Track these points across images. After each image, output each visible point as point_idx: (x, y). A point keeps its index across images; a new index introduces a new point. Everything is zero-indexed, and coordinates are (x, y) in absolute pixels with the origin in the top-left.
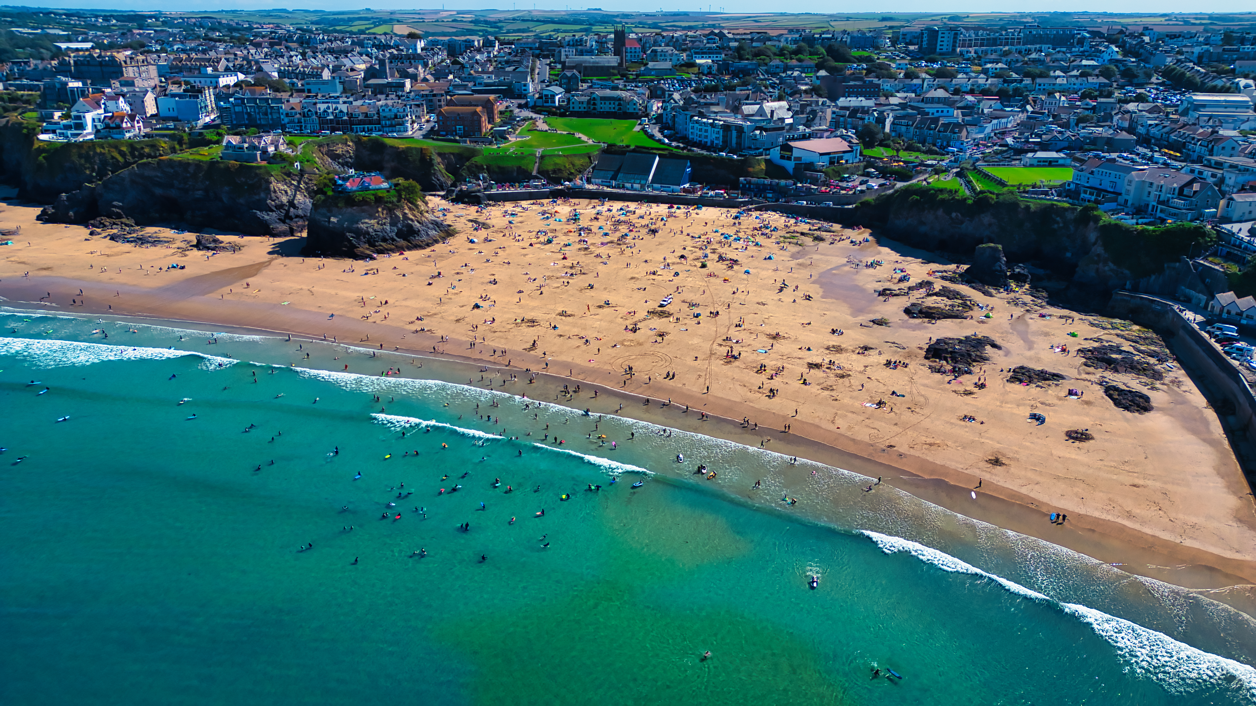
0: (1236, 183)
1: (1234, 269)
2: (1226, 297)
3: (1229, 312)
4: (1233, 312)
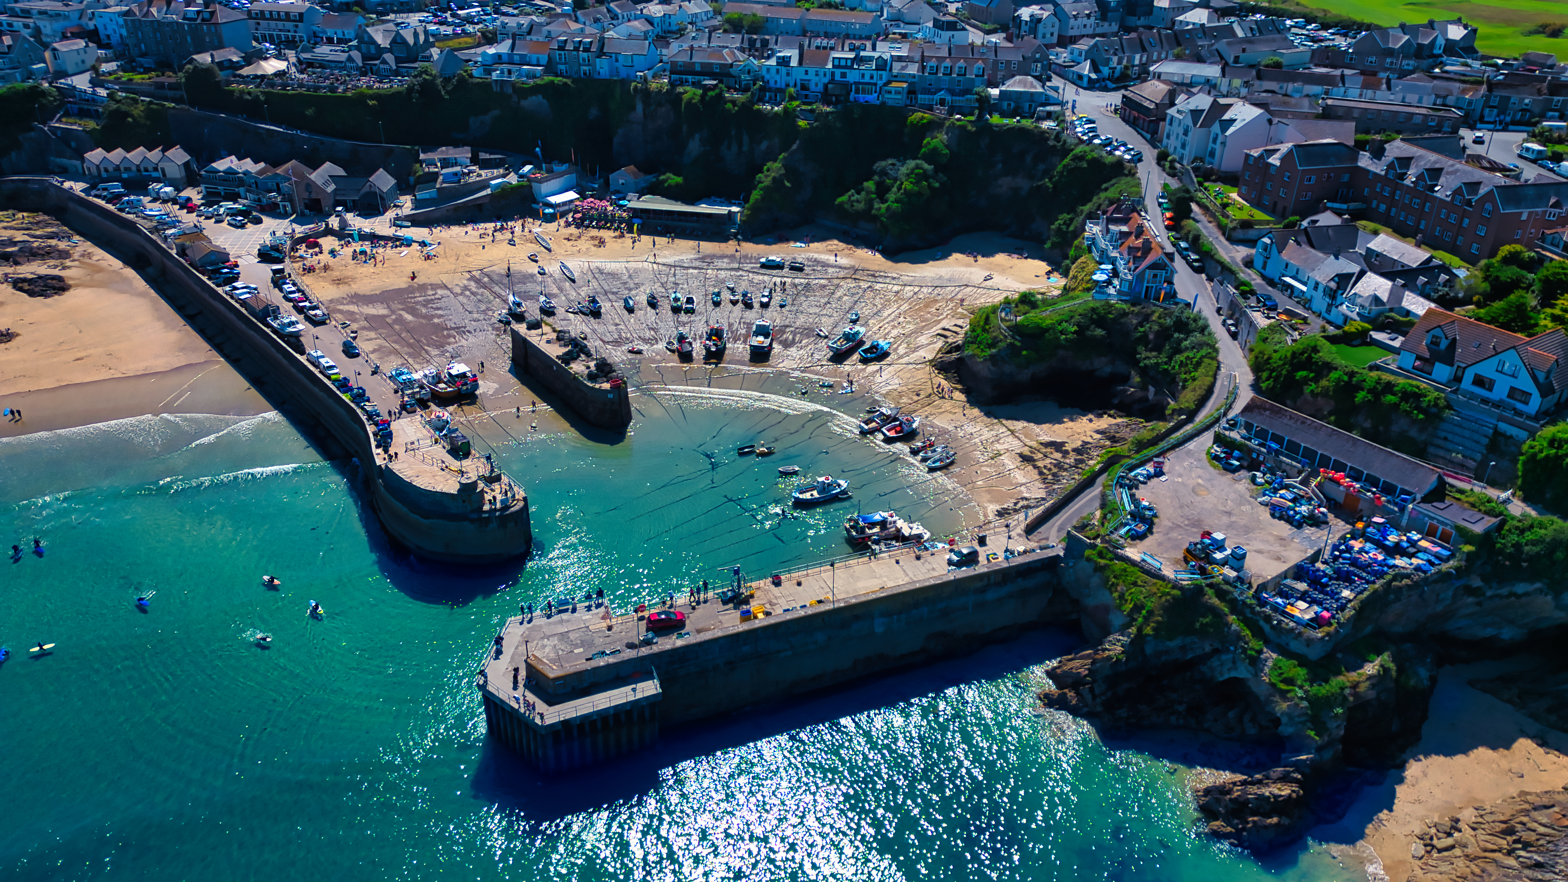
0: (54, 31)
1: (92, 124)
2: (96, 156)
3: (106, 170)
4: (111, 169)
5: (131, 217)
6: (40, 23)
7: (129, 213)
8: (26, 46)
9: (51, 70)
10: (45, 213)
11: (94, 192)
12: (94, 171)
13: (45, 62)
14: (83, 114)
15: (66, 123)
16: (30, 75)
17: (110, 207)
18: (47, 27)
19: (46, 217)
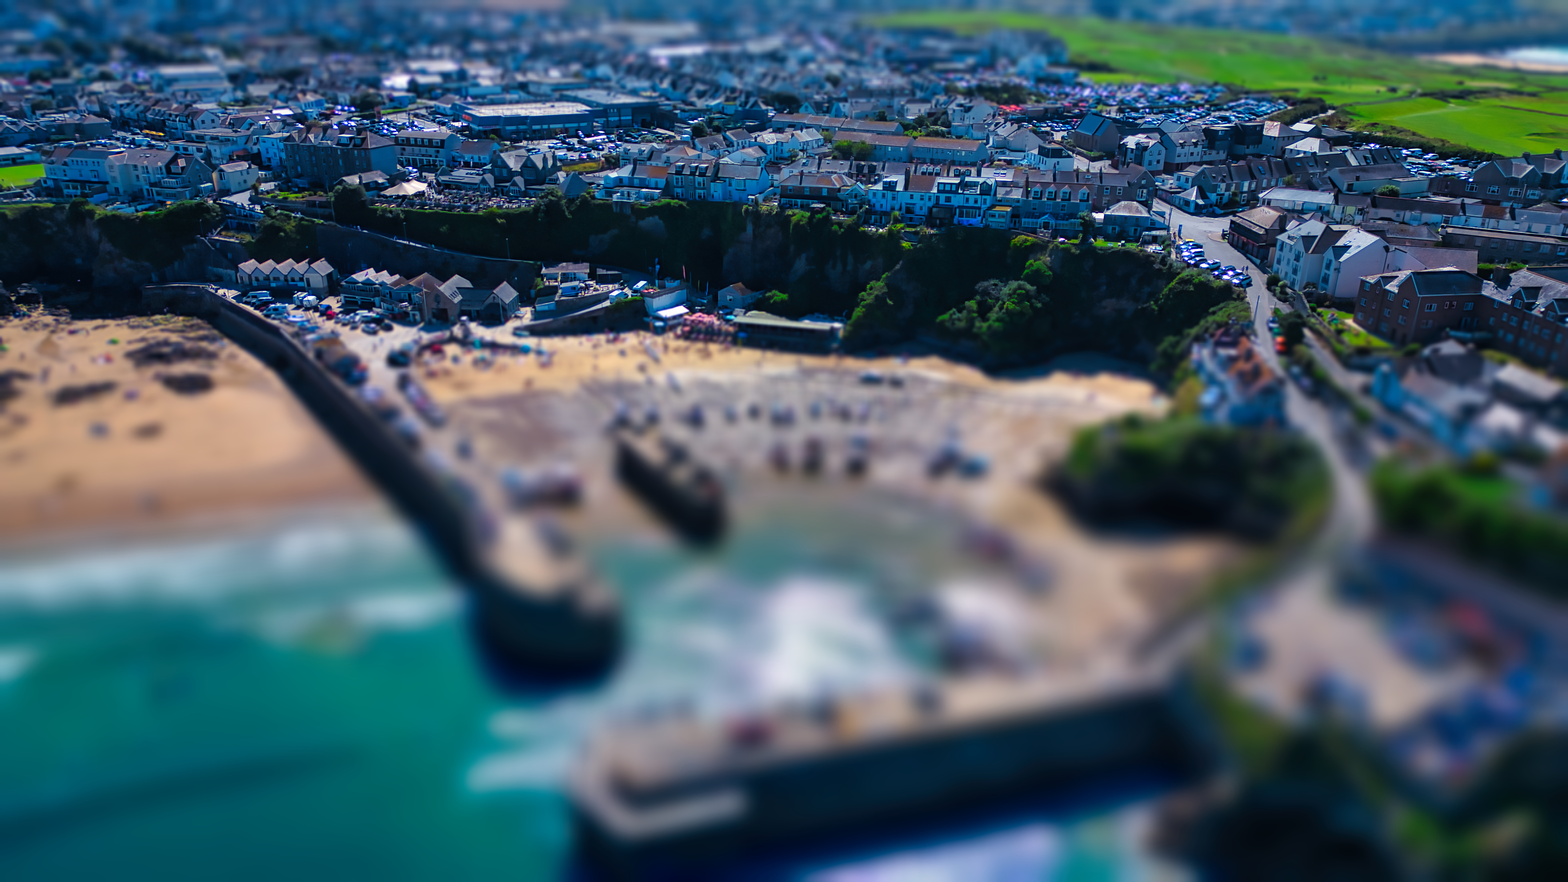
0: (222, 154)
1: (248, 238)
2: (248, 266)
3: (257, 279)
4: (261, 278)
5: (276, 323)
6: (211, 148)
7: (274, 319)
8: (197, 167)
9: (216, 189)
10: (199, 317)
11: (245, 299)
12: (246, 279)
13: (212, 182)
14: (241, 228)
15: (225, 237)
16: (198, 193)
17: (258, 313)
18: (217, 151)
19: (199, 321)
